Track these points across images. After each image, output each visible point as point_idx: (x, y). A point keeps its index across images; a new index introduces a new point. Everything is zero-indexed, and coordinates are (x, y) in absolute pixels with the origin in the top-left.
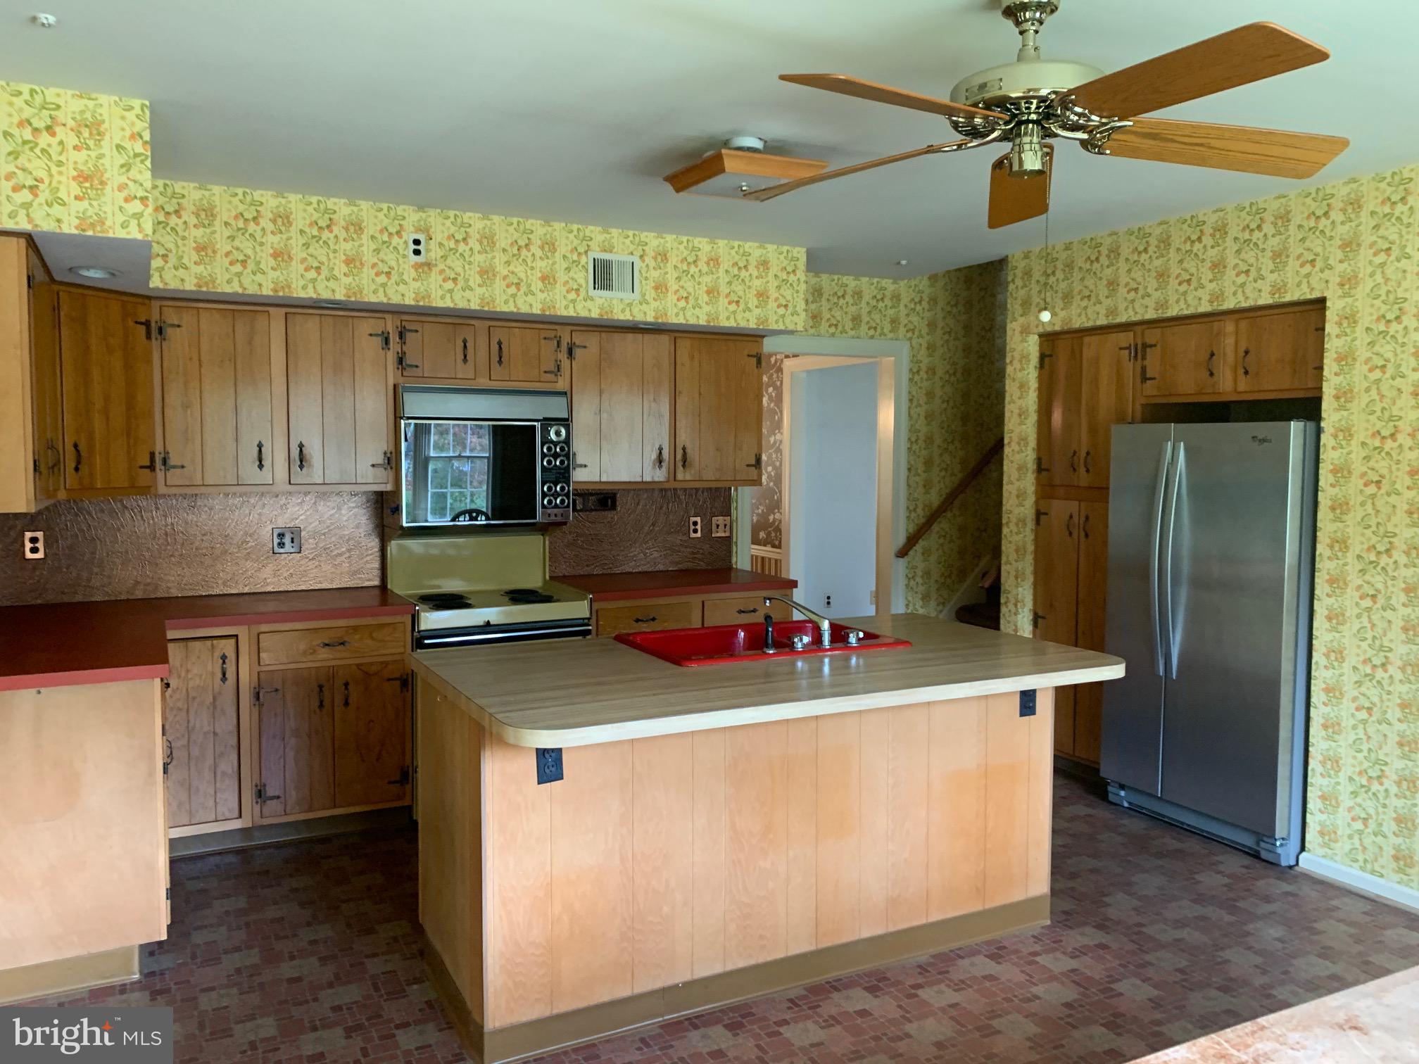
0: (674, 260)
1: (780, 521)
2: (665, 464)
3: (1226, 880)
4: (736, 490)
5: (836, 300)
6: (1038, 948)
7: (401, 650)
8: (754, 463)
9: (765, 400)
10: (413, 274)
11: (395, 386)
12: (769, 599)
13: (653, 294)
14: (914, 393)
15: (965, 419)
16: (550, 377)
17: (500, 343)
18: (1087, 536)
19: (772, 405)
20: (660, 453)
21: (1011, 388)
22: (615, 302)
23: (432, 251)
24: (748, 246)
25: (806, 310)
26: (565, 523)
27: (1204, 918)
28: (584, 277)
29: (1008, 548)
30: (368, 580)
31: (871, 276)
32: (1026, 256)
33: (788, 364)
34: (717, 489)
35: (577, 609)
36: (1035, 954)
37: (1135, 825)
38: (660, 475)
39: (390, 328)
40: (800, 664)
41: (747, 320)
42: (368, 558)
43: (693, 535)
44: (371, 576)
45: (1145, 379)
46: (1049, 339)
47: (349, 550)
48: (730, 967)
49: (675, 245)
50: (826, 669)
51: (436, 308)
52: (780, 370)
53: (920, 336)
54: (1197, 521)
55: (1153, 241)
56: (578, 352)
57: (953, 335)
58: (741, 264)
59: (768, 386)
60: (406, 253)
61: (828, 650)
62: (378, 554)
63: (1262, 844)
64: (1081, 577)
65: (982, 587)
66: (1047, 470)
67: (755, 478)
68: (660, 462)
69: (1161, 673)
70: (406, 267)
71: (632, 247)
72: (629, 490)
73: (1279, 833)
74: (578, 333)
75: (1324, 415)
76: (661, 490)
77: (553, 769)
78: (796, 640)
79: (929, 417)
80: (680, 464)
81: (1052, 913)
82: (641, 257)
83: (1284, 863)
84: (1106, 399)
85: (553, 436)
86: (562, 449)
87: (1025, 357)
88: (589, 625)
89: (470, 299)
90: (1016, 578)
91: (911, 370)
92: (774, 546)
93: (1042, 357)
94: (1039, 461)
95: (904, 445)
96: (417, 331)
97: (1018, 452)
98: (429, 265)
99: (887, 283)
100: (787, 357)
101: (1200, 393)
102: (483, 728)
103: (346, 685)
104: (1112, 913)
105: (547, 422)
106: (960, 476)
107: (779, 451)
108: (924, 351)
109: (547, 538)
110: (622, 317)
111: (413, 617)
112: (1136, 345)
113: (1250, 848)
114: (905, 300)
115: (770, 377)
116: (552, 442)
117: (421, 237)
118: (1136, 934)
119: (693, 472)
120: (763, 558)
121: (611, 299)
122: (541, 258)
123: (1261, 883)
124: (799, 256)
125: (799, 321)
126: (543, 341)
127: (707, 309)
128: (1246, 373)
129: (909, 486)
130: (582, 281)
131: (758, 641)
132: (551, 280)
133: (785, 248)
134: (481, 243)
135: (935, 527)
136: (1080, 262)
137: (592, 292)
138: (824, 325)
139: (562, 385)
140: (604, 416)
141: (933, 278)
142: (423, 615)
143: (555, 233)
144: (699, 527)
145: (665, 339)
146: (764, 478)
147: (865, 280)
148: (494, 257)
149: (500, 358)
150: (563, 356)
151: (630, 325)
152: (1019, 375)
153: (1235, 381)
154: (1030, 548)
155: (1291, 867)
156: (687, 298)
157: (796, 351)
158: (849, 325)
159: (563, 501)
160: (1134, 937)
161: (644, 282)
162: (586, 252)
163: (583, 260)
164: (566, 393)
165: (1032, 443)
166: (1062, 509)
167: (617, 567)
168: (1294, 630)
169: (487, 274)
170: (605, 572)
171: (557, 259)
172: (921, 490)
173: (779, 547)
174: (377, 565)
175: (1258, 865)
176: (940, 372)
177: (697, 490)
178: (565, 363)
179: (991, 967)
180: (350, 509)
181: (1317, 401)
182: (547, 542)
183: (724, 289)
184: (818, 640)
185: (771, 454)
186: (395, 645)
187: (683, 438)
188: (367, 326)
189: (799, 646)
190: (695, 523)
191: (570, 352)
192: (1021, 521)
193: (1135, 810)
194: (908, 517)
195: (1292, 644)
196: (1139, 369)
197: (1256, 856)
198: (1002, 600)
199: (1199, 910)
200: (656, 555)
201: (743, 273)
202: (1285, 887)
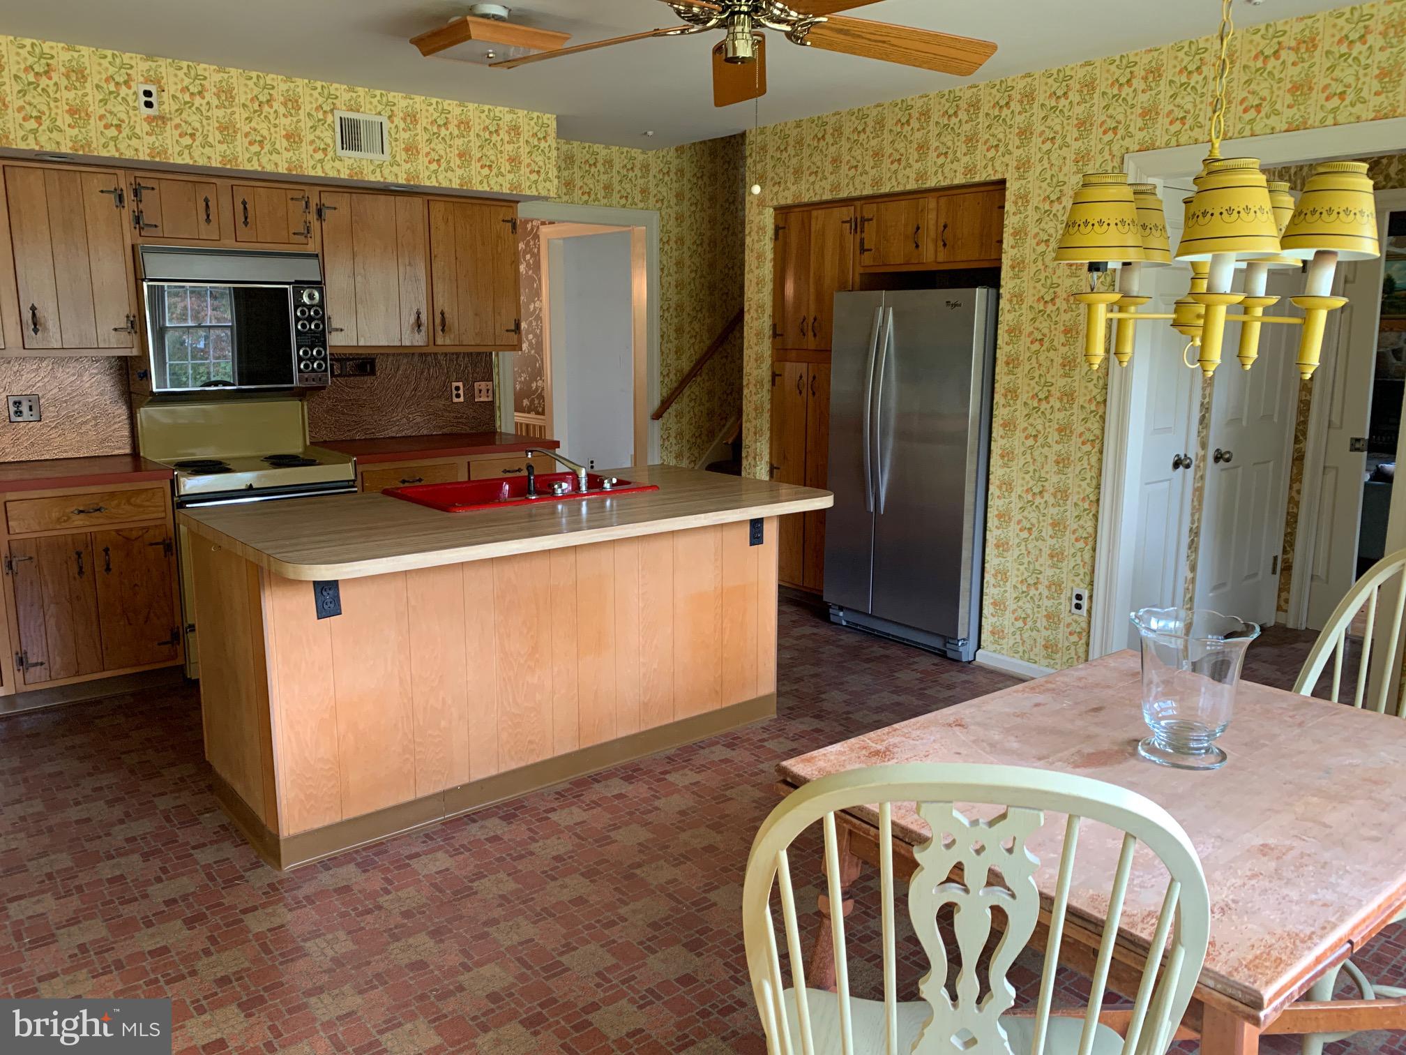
0: (423, 122)
1: (543, 389)
2: (423, 329)
3: (919, 675)
4: (497, 355)
5: (587, 168)
6: (765, 736)
7: (163, 515)
8: (513, 328)
9: (522, 268)
10: (146, 128)
11: (133, 246)
12: (531, 451)
13: (404, 156)
14: (665, 262)
15: (712, 288)
16: (301, 239)
17: (244, 203)
18: (814, 394)
19: (530, 272)
20: (419, 317)
21: (750, 259)
22: (364, 162)
23: (166, 105)
24: (499, 110)
25: (558, 177)
26: (324, 388)
27: (898, 704)
28: (331, 137)
29: (748, 408)
30: (120, 448)
31: (621, 146)
32: (762, 132)
33: (544, 230)
34: (479, 354)
35: (344, 471)
36: (764, 740)
37: (850, 639)
38: (419, 340)
39: (123, 186)
40: (560, 507)
41: (500, 184)
42: (116, 426)
43: (455, 400)
44: (120, 444)
45: (863, 250)
46: (783, 212)
47: (95, 418)
48: (503, 770)
49: (424, 107)
50: (584, 509)
51: (174, 164)
52: (536, 237)
53: (669, 207)
54: (902, 377)
55: (871, 123)
56: (327, 214)
57: (699, 207)
58: (492, 129)
59: (525, 252)
60: (136, 104)
61: (585, 495)
62: (126, 422)
63: (948, 645)
64: (809, 431)
65: (727, 444)
66: (782, 335)
67: (516, 343)
68: (419, 326)
69: (872, 509)
70: (138, 119)
71: (380, 108)
72: (388, 355)
73: (961, 634)
74: (327, 194)
75: (1003, 283)
76: (421, 355)
77: (332, 606)
78: (556, 486)
79: (679, 285)
80: (439, 328)
81: (778, 708)
82: (390, 117)
83: (964, 659)
84: (830, 271)
85: (306, 299)
86: (316, 312)
87: (762, 229)
88: (353, 487)
89: (211, 156)
90: (755, 434)
91: (661, 239)
92: (538, 413)
93: (777, 229)
94: (774, 326)
95: (657, 312)
96: (153, 189)
97: (756, 319)
98: (162, 118)
99: (636, 152)
100: (543, 223)
101: (907, 264)
102: (262, 568)
103: (106, 550)
104: (826, 706)
105: (299, 285)
106: (708, 342)
107: (539, 318)
108: (672, 222)
109: (305, 403)
110: (372, 178)
111: (172, 482)
112: (856, 219)
113: (939, 650)
114: (653, 171)
115: (527, 244)
116: (304, 305)
117: (153, 89)
118: (846, 719)
119: (452, 336)
120: (527, 425)
121: (361, 160)
122: (284, 115)
123: (945, 676)
124: (549, 122)
125: (551, 187)
126: (289, 201)
127: (459, 172)
128: (945, 245)
129: (662, 353)
130: (329, 141)
131: (521, 489)
132: (297, 139)
133: (535, 115)
134: (219, 97)
135: (687, 391)
136: (808, 140)
137: (340, 152)
138: (578, 192)
139: (312, 247)
140: (359, 279)
141: (680, 150)
142: (182, 480)
143: (297, 90)
144: (461, 392)
145: (418, 202)
146: (525, 346)
147: (615, 149)
148: (233, 113)
149: (246, 218)
150: (312, 217)
151: (382, 187)
152: (756, 246)
153: (936, 251)
154: (767, 406)
155: (970, 662)
156: (438, 161)
157: (552, 218)
158: (601, 194)
159: (320, 366)
160: (843, 722)
161: (394, 143)
162: (332, 111)
163: (330, 119)
164: (317, 256)
165: (769, 310)
166: (795, 370)
167: (379, 432)
168: (975, 468)
169: (228, 130)
170: (368, 437)
171: (302, 117)
172: (673, 356)
173: (543, 413)
174: (126, 433)
175: (946, 663)
176: (688, 243)
177: (458, 354)
178: (315, 225)
179: (728, 753)
180: (92, 376)
181: (997, 270)
182: (306, 407)
183: (476, 154)
184: (576, 487)
185: (531, 322)
186: (156, 511)
187: (441, 302)
188: (98, 182)
189: (559, 491)
190: (457, 388)
191: (320, 213)
192: (760, 383)
193: (853, 628)
194: (662, 382)
195: (973, 479)
196: (858, 240)
197: (943, 655)
198: (744, 455)
199: (896, 698)
200: (418, 419)
201: (495, 138)
202: (964, 677)
